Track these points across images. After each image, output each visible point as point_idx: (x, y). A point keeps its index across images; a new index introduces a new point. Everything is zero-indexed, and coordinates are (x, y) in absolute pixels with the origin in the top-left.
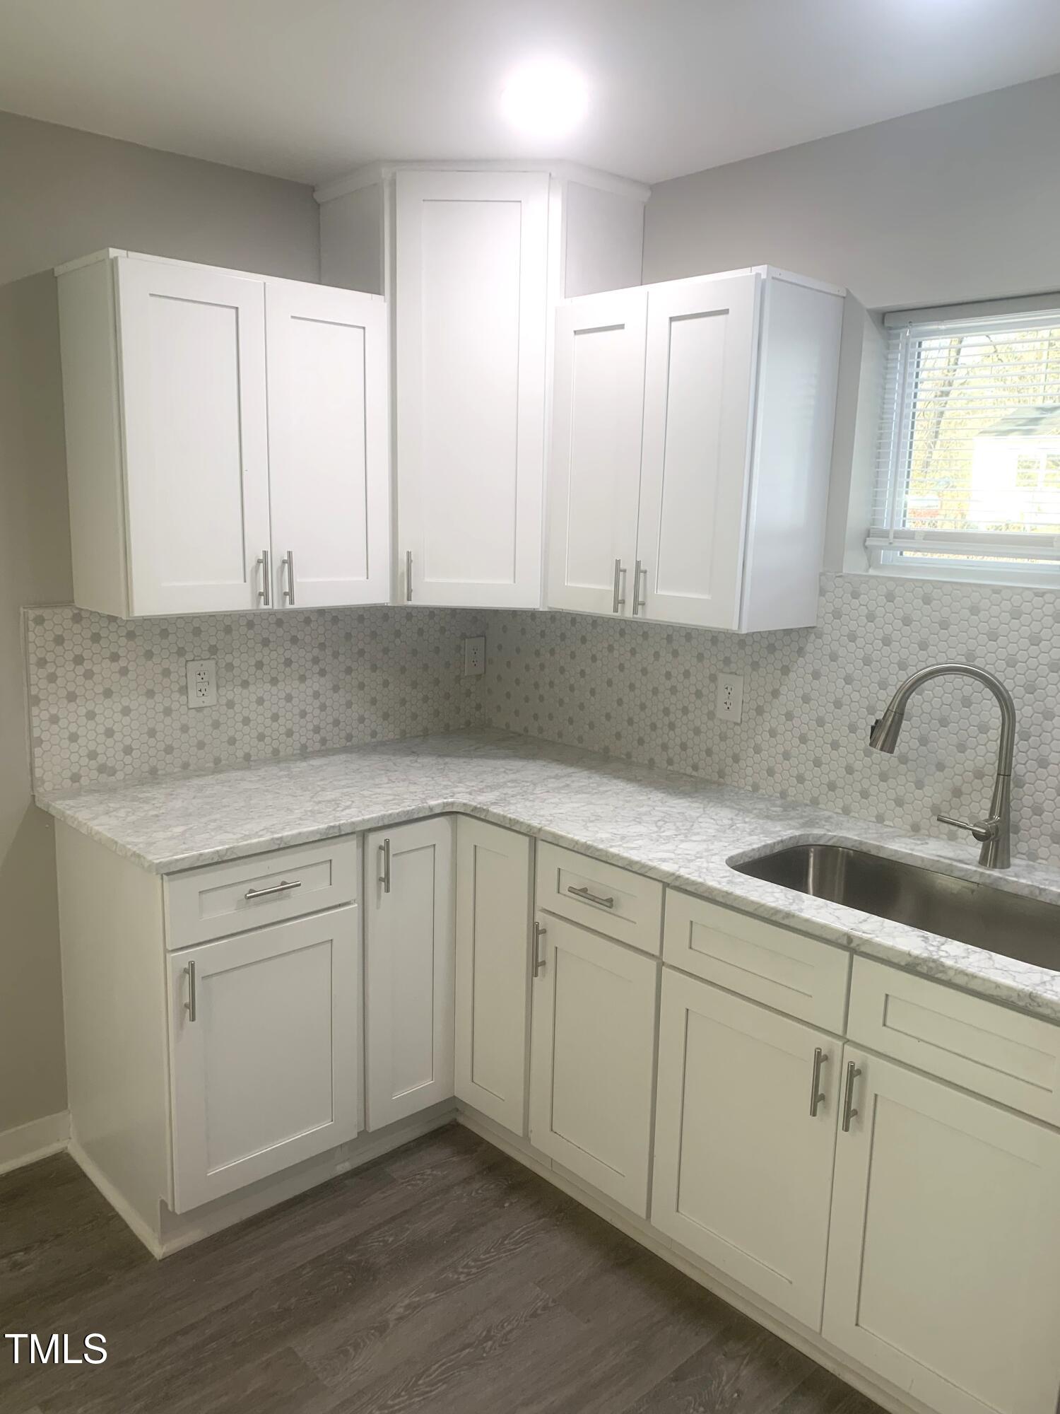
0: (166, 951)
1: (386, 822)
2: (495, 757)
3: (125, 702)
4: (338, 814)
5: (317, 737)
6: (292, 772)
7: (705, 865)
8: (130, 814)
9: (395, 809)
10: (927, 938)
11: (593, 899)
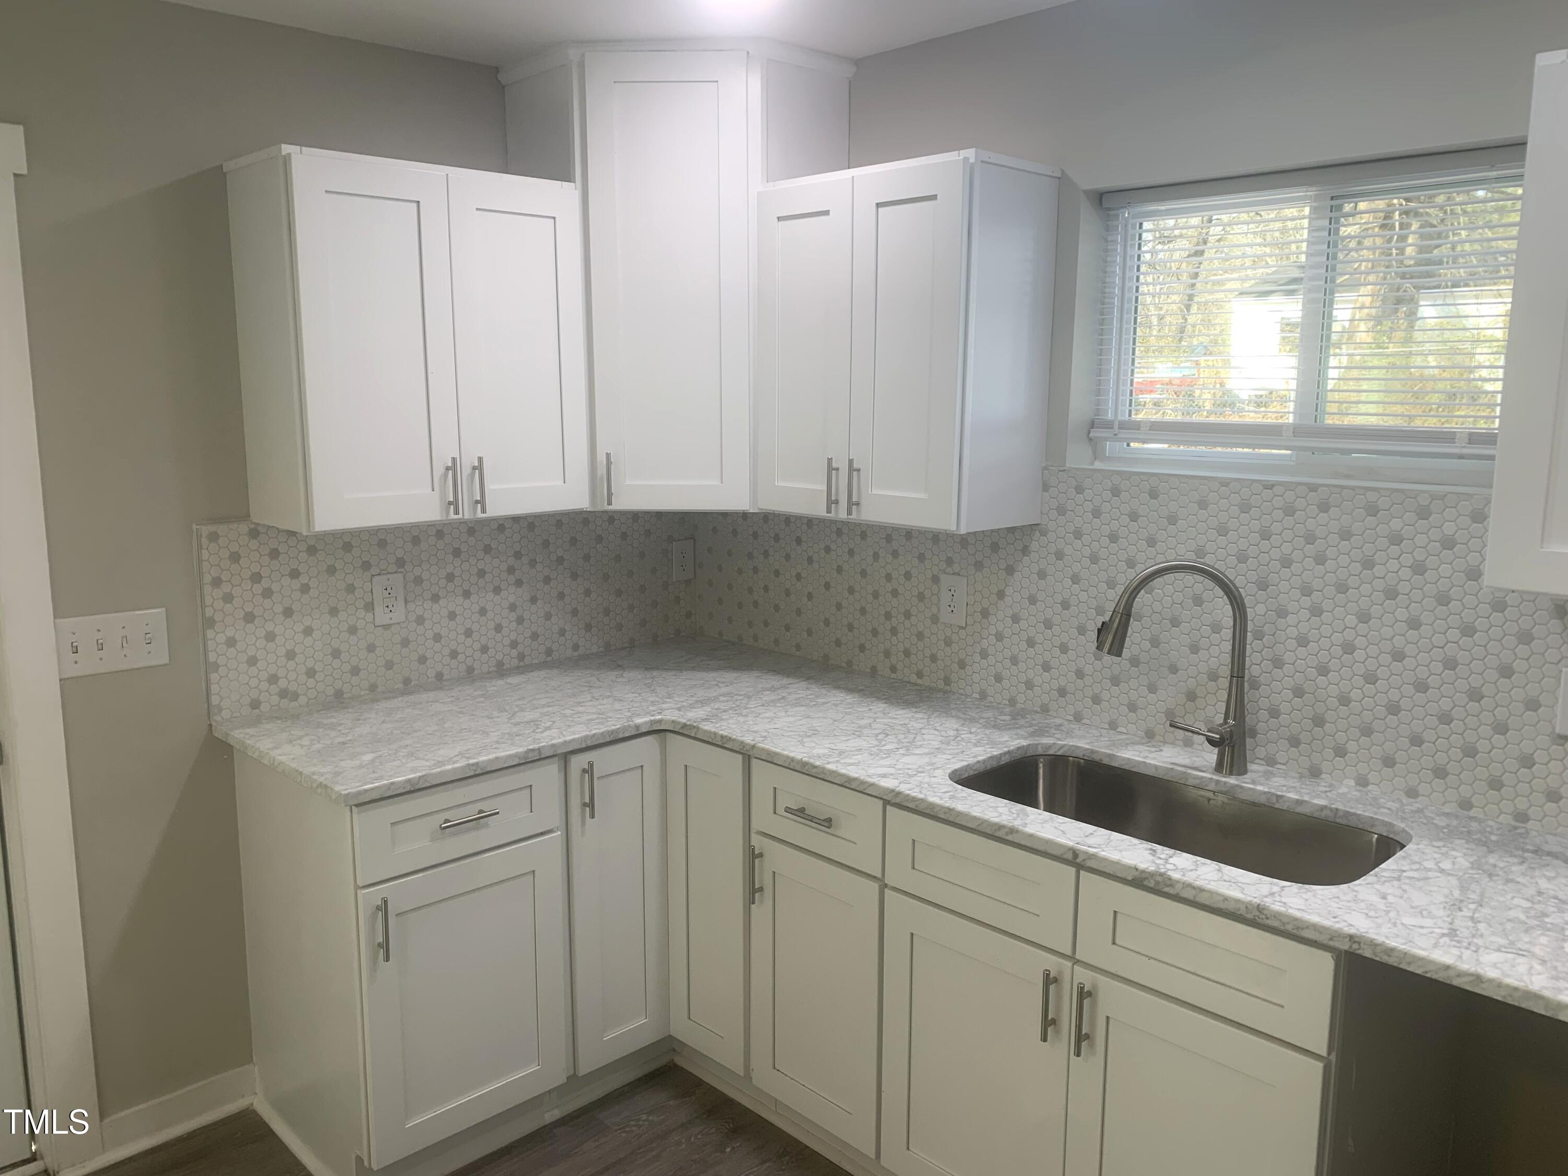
0: (357, 887)
1: (589, 743)
2: (707, 669)
3: (307, 621)
4: (538, 736)
5: (514, 653)
6: (488, 691)
7: (926, 780)
8: (315, 742)
9: (597, 729)
10: (1154, 851)
11: (811, 819)
